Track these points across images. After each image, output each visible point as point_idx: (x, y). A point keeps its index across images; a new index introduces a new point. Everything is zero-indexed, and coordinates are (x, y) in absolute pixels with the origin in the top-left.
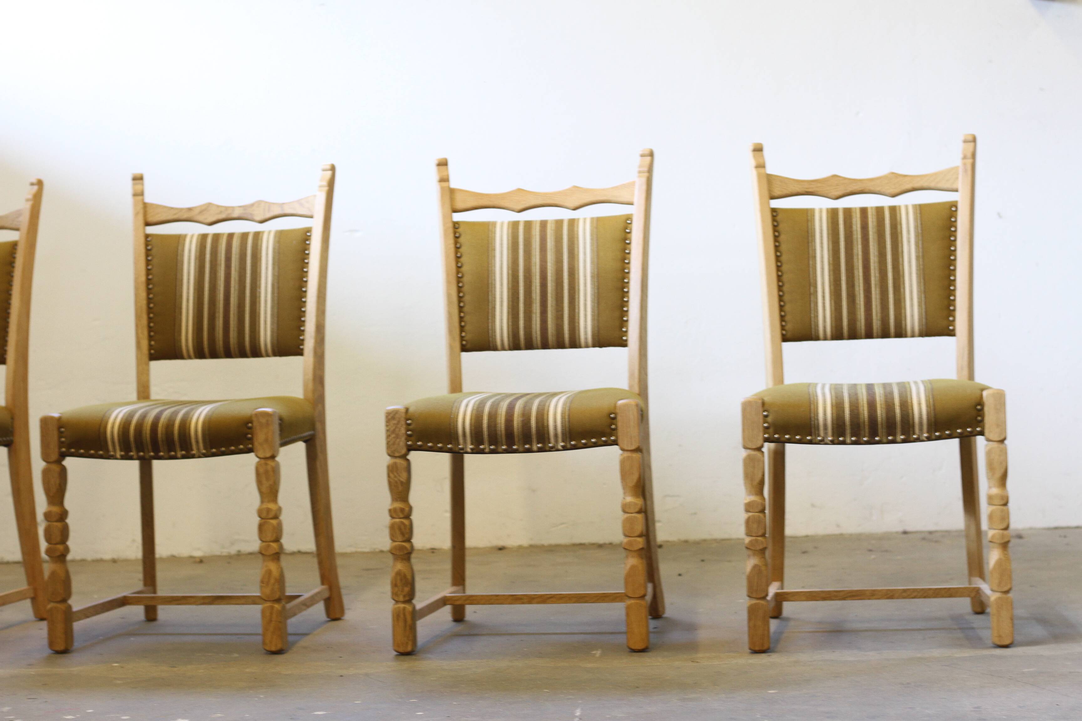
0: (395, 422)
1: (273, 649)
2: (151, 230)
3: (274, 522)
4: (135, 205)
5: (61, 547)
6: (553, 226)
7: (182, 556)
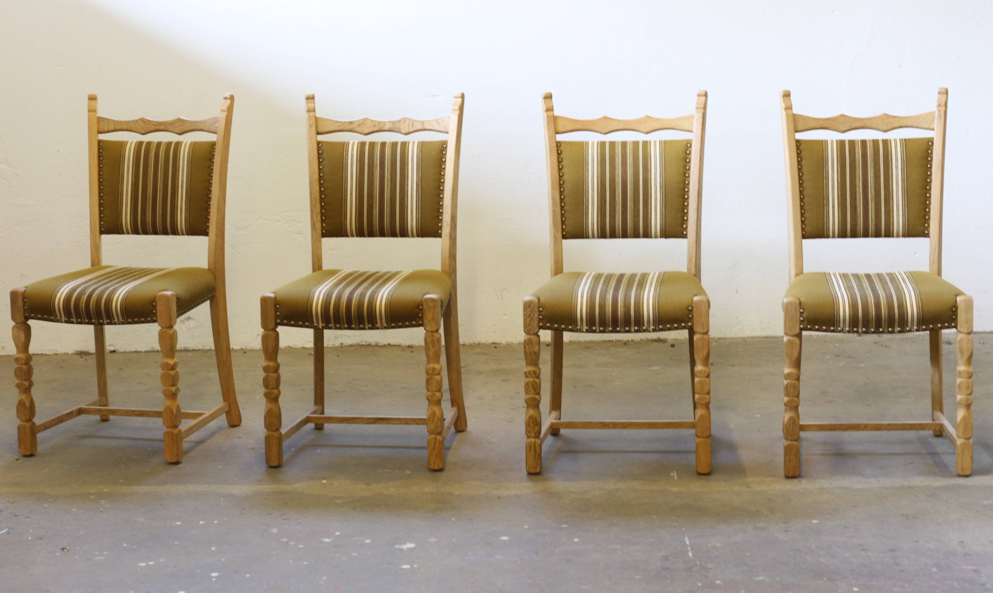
0: (531, 309)
1: (436, 468)
3: (438, 377)
5: (276, 391)
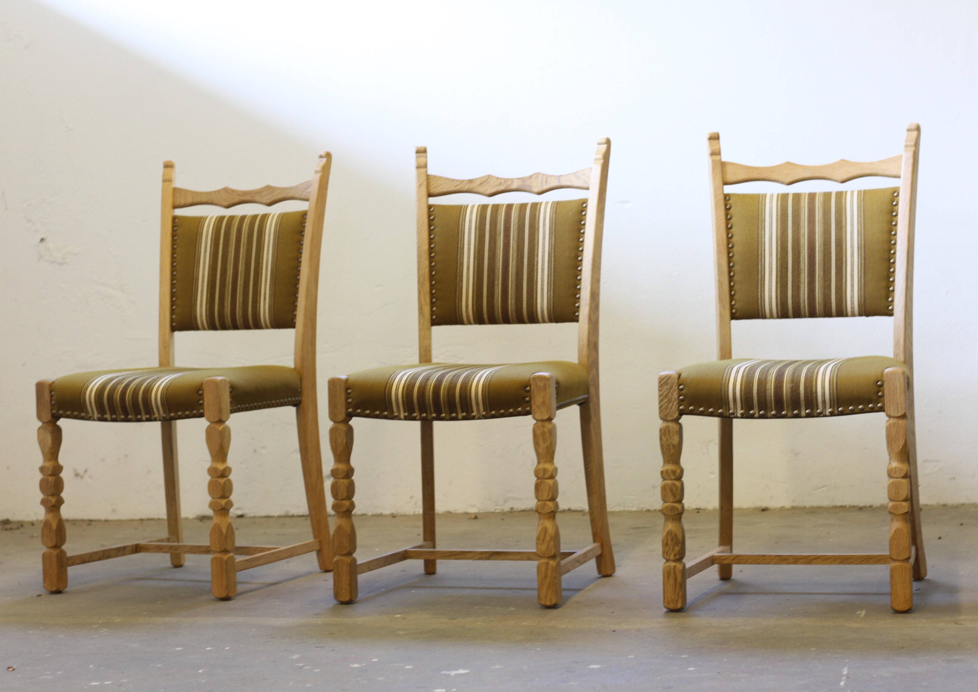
0: (668, 387)
1: (548, 603)
2: (433, 201)
3: (550, 482)
4: (419, 176)
5: (347, 503)
6: (822, 199)
7: (458, 512)
